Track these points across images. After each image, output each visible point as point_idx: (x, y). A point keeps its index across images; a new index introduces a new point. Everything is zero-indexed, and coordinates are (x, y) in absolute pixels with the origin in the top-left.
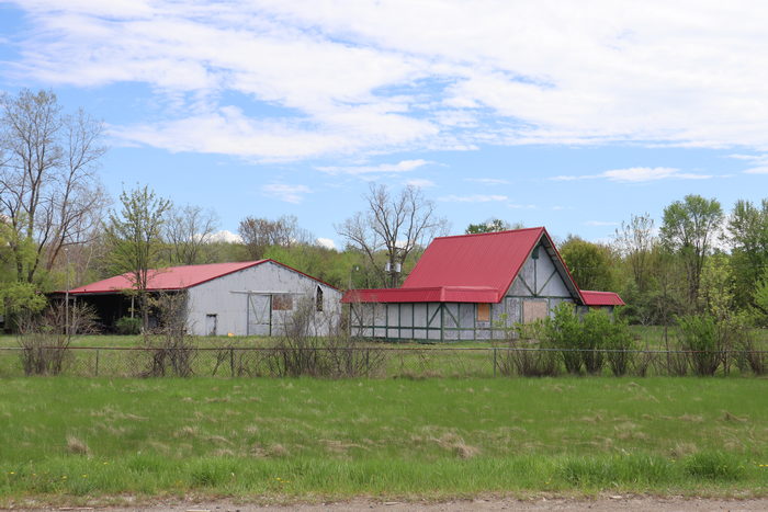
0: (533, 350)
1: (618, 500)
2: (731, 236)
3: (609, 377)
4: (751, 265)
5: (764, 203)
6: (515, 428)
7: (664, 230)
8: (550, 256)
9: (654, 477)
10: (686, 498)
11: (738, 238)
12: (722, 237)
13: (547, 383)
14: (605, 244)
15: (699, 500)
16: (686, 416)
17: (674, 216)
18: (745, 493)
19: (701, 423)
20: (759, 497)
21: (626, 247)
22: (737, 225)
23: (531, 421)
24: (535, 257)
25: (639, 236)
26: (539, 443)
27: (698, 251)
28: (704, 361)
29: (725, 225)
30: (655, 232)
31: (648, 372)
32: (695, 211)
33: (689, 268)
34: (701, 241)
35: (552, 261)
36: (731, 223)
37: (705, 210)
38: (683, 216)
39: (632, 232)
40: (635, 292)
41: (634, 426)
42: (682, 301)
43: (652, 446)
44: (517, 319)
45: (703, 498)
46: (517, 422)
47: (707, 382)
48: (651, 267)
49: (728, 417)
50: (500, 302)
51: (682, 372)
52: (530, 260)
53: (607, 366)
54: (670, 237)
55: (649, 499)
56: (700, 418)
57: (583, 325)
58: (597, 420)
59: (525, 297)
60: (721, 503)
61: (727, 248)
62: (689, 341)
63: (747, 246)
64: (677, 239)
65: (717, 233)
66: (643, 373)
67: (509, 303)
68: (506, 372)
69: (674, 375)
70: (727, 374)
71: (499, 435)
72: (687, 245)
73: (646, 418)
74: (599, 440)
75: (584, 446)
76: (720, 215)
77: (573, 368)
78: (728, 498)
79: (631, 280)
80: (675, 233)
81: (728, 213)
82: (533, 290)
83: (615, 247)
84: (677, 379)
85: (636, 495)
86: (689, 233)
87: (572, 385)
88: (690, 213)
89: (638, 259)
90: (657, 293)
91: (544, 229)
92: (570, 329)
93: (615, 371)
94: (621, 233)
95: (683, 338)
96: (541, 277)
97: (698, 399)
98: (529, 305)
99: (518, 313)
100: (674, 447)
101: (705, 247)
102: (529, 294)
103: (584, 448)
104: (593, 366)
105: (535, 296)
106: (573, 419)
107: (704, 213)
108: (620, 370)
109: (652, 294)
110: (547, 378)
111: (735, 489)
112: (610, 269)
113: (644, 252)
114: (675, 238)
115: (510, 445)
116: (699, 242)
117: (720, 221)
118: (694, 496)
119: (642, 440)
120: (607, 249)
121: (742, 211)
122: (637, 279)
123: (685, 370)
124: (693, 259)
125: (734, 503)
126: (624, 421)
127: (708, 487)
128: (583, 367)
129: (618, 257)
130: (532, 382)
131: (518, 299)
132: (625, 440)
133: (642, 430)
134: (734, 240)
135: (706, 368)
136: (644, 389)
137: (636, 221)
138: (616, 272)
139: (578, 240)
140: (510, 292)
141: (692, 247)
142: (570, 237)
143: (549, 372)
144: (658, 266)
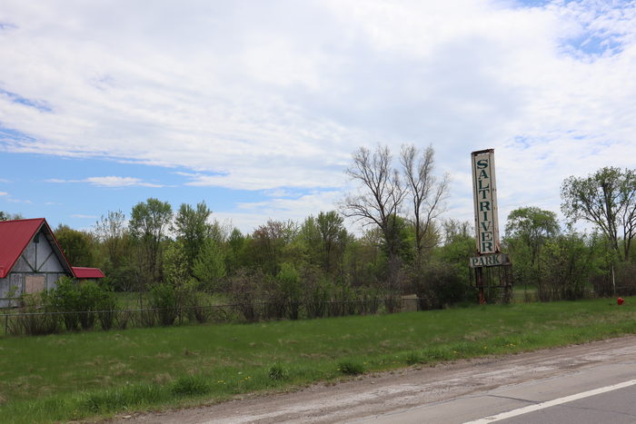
0: (39, 314)
1: (129, 419)
2: (177, 228)
3: (99, 331)
4: (190, 248)
5: (198, 206)
6: (31, 376)
7: (132, 222)
8: (49, 241)
9: (152, 399)
10: (174, 410)
11: (181, 230)
12: (171, 229)
13: (52, 340)
14: (88, 232)
15: (183, 411)
16: (159, 355)
17: (139, 213)
18: (211, 401)
19: (170, 359)
20: (220, 403)
21: (104, 234)
22: (181, 220)
23: (44, 369)
24: (36, 241)
25: (114, 227)
26: (54, 386)
27: (155, 238)
28: (166, 316)
29: (173, 220)
30: (125, 224)
31: (128, 325)
32: (153, 210)
33: (149, 250)
34: (158, 231)
35: (51, 245)
36: (177, 219)
37: (160, 209)
38: (145, 213)
39: (108, 223)
40: (110, 267)
41: (124, 365)
42: (144, 274)
43: (139, 378)
44: (20, 290)
45: (186, 408)
46: (32, 371)
47: (169, 330)
48: (122, 250)
49: (187, 353)
50: (5, 277)
51: (151, 325)
52: (32, 244)
53: (98, 323)
54: (136, 228)
55: (150, 415)
56: (169, 355)
57: (80, 293)
58: (97, 364)
59: (26, 273)
60: (197, 410)
61: (174, 237)
62: (156, 301)
63: (187, 235)
64: (141, 230)
65: (168, 226)
66: (124, 326)
67: (13, 279)
68: (15, 333)
69: (147, 327)
70: (181, 324)
71: (19, 383)
72: (148, 234)
73: (132, 359)
74: (101, 378)
75: (90, 384)
76: (170, 213)
77: (72, 326)
78: (201, 406)
79: (107, 259)
80: (140, 225)
81: (176, 212)
82: (34, 267)
83: (95, 234)
84: (148, 330)
85: (141, 413)
86: (149, 225)
87: (73, 339)
88: (150, 211)
89: (113, 244)
90: (127, 268)
91: (44, 220)
92: (70, 296)
93: (103, 327)
94: (101, 224)
95: (153, 299)
96: (40, 257)
97: (165, 342)
98: (30, 280)
99: (20, 286)
100: (155, 377)
101: (160, 235)
102: (30, 270)
103: (89, 385)
104: (87, 324)
105: (35, 272)
106: (77, 364)
107: (159, 211)
108: (107, 326)
109: (122, 269)
110: (51, 336)
111: (204, 400)
112: (92, 251)
113: (117, 239)
114: (139, 229)
115: (29, 390)
116: (155, 232)
117: (170, 218)
118: (180, 408)
119: (131, 374)
120: (90, 236)
121: (184, 211)
122: (112, 258)
123: (153, 322)
124: (152, 245)
125: (205, 409)
126: (117, 363)
127: (187, 401)
128: (79, 325)
129: (98, 241)
130: (39, 339)
131: (20, 275)
132: (119, 377)
133: (131, 368)
134: (179, 231)
135: (167, 321)
136: (127, 339)
137: (112, 216)
138: (96, 253)
139: (66, 228)
140: (14, 269)
141: (152, 235)
142: (60, 226)
143: (53, 330)
144: (127, 248)
